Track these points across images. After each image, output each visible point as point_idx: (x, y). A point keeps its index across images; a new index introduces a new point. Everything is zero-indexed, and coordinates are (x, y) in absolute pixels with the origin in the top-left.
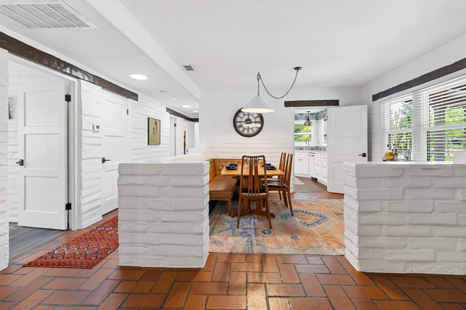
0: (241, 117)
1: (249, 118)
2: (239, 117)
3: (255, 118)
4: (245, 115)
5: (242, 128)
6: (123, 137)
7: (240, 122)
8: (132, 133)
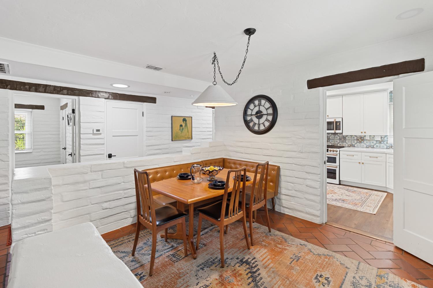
0: (251, 110)
1: (260, 110)
2: (250, 109)
3: (267, 109)
4: (256, 106)
5: (253, 122)
6: (137, 136)
7: (250, 115)
8: (146, 132)
